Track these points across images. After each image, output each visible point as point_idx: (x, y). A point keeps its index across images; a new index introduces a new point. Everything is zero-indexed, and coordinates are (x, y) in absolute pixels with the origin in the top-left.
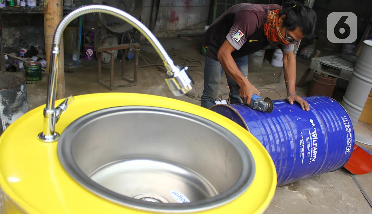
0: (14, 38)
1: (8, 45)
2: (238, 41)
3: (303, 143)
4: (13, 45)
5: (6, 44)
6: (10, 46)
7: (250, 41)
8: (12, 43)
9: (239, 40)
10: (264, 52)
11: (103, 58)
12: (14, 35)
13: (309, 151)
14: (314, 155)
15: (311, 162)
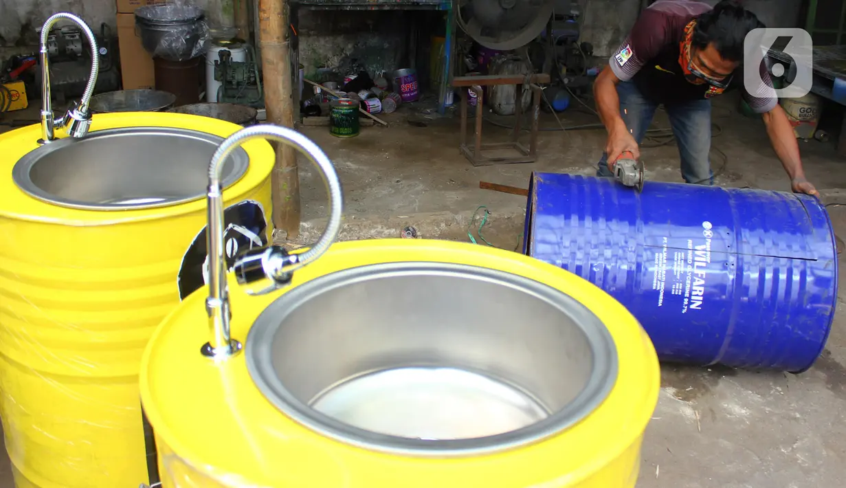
0: (341, 55)
1: (331, 68)
2: (622, 64)
4: (338, 67)
5: (328, 67)
6: (334, 70)
7: (657, 67)
8: (337, 65)
9: (624, 63)
11: (497, 104)
12: (342, 50)
13: (679, 283)
14: (697, 295)
15: (686, 307)
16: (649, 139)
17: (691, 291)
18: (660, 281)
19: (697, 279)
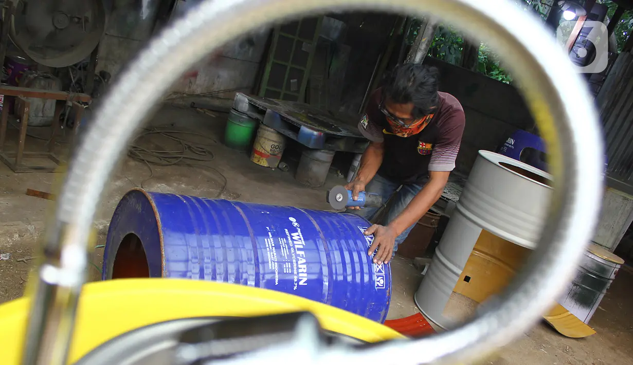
3: (273, 245)
10: (333, 156)
13: (288, 262)
14: (303, 273)
15: (296, 284)
16: (161, 159)
17: (298, 268)
18: (274, 262)
19: (300, 258)
